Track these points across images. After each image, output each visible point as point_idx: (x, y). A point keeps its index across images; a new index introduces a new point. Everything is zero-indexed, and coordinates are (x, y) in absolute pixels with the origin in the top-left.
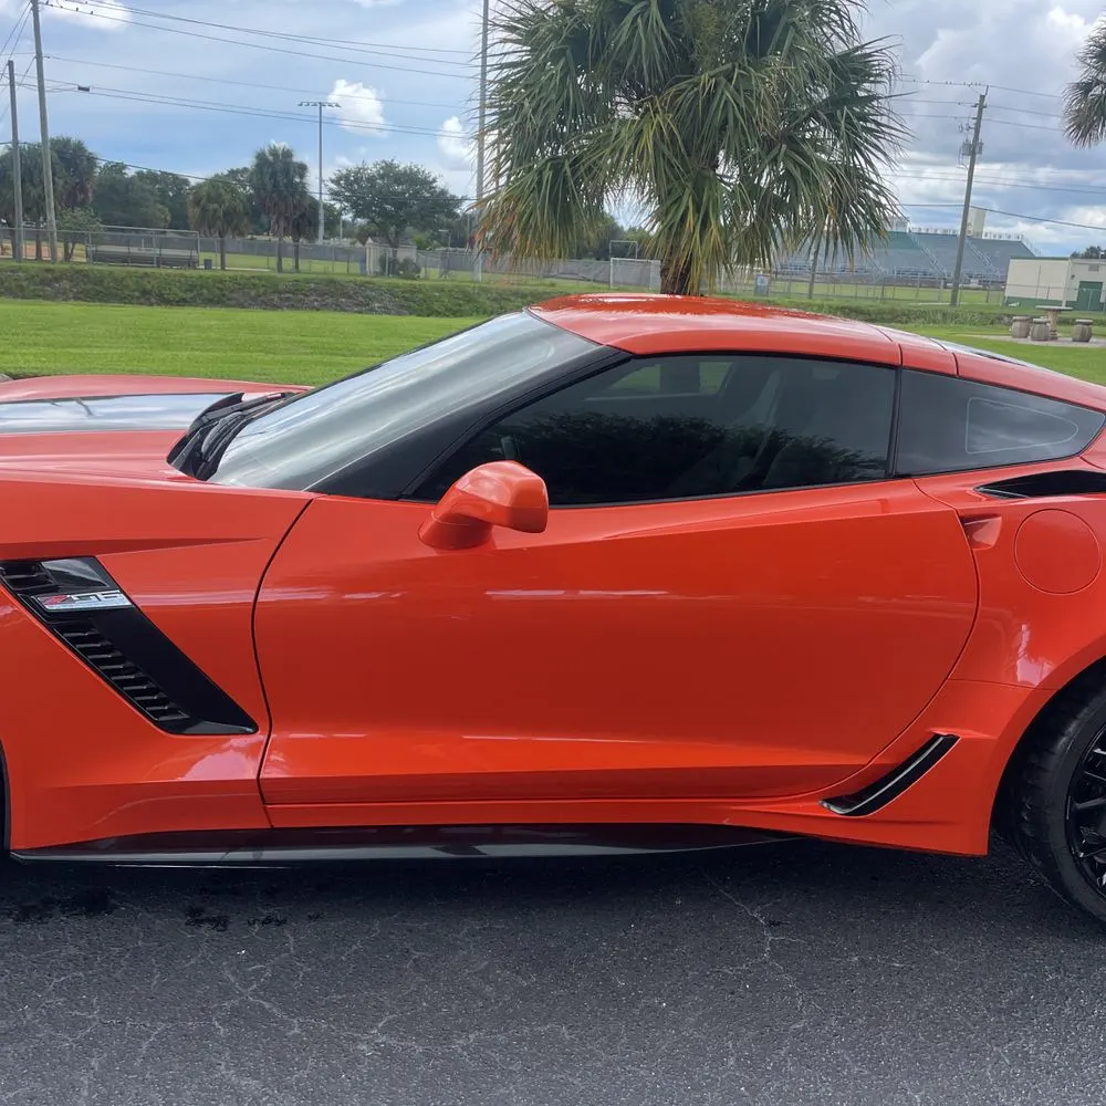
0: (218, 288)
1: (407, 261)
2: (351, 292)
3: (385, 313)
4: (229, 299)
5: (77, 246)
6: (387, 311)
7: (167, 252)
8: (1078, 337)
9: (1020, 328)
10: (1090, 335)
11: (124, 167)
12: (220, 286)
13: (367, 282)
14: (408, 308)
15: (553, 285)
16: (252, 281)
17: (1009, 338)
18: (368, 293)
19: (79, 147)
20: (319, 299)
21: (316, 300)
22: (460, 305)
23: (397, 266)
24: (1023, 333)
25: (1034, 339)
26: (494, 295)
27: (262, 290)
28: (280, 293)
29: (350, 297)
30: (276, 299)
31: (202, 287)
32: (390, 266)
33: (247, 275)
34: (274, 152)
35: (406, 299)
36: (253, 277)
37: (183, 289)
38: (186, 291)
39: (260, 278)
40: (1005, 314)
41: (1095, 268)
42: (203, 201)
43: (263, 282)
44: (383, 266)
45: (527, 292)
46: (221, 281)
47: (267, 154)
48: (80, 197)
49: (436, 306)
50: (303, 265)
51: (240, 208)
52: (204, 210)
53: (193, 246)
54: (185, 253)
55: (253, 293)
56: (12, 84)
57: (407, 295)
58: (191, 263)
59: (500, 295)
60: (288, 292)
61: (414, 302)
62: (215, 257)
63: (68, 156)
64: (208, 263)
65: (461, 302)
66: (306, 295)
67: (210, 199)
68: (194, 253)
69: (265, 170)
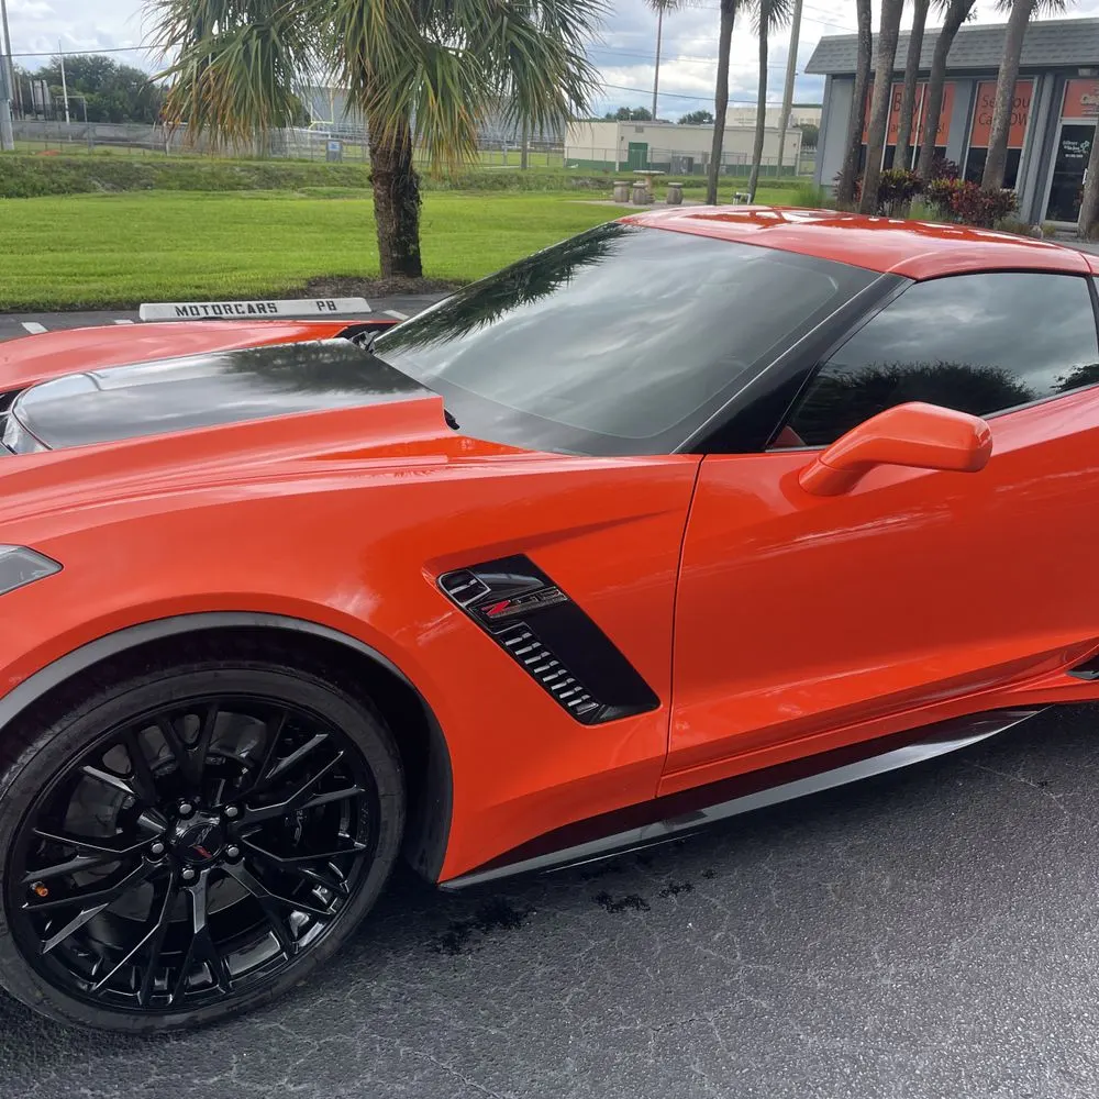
8: (672, 200)
9: (622, 192)
10: (682, 197)
15: (108, 154)
17: (612, 203)
24: (625, 198)
25: (636, 203)
26: (42, 168)
40: (573, 177)
41: (640, 130)
45: (80, 163)
59: (50, 166)
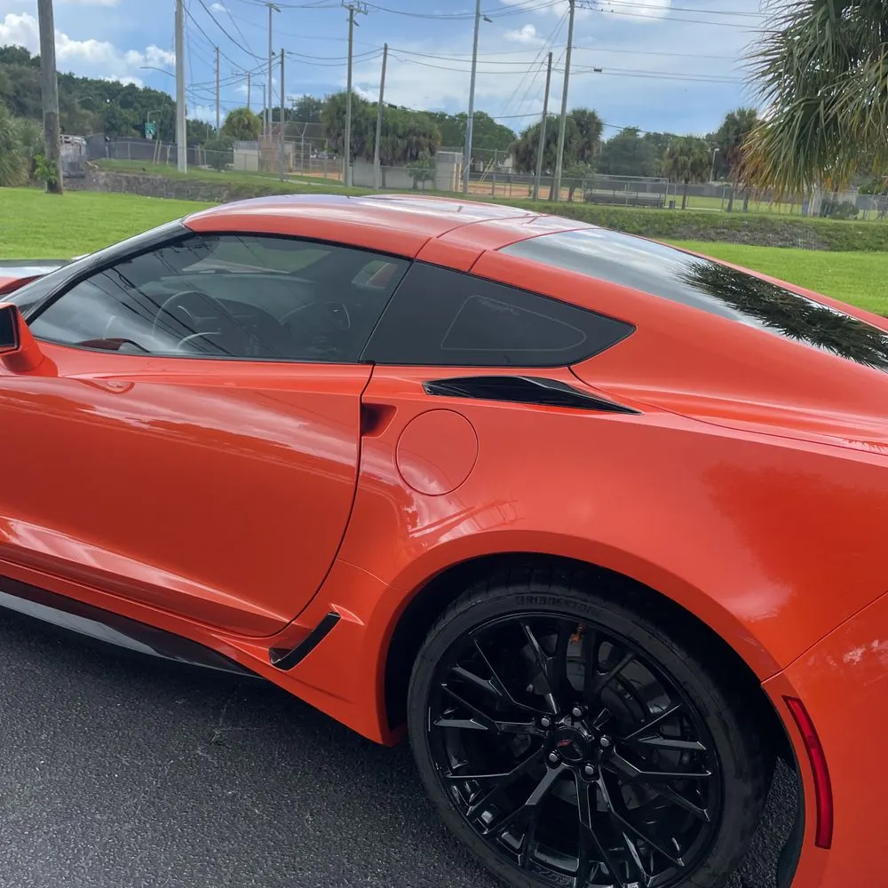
0: (668, 223)
1: (846, 204)
2: (779, 229)
3: (806, 248)
4: (675, 232)
5: (577, 190)
6: (808, 246)
7: (641, 195)
11: (638, 131)
12: (670, 221)
13: (795, 221)
14: (829, 244)
16: (696, 218)
18: (795, 230)
19: (593, 116)
20: (749, 234)
21: (747, 235)
22: (881, 243)
23: (836, 208)
27: (702, 226)
28: (718, 228)
29: (777, 233)
30: (713, 233)
31: (655, 222)
32: (828, 208)
33: (693, 213)
34: (742, 113)
35: (829, 236)
36: (697, 215)
37: (641, 223)
38: (644, 225)
39: (703, 216)
42: (676, 156)
43: (705, 219)
44: (823, 207)
46: (672, 218)
47: (736, 114)
48: (587, 152)
49: (856, 244)
50: (752, 206)
51: (705, 160)
52: (676, 161)
53: (662, 190)
54: (656, 196)
55: (695, 228)
56: (549, 71)
57: (831, 233)
58: (659, 204)
60: (723, 228)
61: (836, 239)
62: (679, 199)
63: (583, 123)
64: (672, 204)
65: (883, 240)
66: (739, 231)
67: (682, 152)
68: (663, 196)
69: (731, 127)
